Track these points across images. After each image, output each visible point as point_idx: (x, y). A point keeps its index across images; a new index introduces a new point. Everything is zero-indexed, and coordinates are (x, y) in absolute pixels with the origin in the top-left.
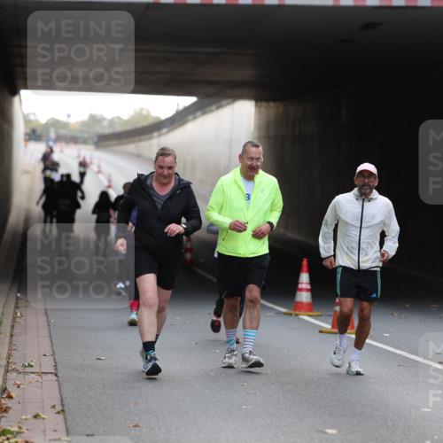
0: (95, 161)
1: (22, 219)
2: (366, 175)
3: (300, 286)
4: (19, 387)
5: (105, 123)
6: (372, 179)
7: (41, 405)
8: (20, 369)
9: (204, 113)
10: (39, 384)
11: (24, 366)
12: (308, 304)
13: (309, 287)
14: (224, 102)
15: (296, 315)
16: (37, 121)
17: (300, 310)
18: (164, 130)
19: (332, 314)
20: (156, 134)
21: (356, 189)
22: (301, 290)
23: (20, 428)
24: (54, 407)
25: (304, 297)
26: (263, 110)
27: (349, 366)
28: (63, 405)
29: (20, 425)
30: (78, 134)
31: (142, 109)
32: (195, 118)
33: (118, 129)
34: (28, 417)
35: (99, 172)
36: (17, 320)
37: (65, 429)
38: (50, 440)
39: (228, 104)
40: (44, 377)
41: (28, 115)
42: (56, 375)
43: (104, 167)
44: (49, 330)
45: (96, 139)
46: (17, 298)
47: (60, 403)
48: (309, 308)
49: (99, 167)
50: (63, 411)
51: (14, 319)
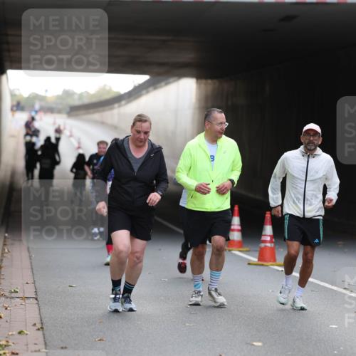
0: (68, 127)
1: (9, 174)
2: (312, 133)
3: (232, 227)
4: (6, 309)
5: (76, 97)
6: (317, 138)
7: (24, 323)
8: (7, 294)
9: (155, 88)
10: (23, 307)
11: (11, 292)
12: (239, 242)
13: (239, 228)
14: (171, 80)
15: (230, 251)
16: (21, 95)
17: (232, 247)
18: (123, 102)
19: (258, 249)
20: (116, 105)
21: (302, 147)
22: (233, 230)
23: (7, 342)
24: (35, 325)
25: (236, 236)
26: (203, 86)
27: (294, 302)
28: (42, 323)
29: (8, 339)
30: (54, 106)
31: (105, 86)
32: (148, 92)
33: (86, 101)
34: (14, 333)
35: (71, 136)
36: (5, 255)
37: (43, 342)
38: (32, 352)
39: (175, 81)
40: (27, 301)
41: (14, 90)
42: (36, 299)
43: (75, 132)
44: (31, 263)
45: (68, 109)
46: (5, 237)
47: (39, 321)
48: (240, 245)
49: (71, 132)
50: (42, 328)
51: (2, 254)
